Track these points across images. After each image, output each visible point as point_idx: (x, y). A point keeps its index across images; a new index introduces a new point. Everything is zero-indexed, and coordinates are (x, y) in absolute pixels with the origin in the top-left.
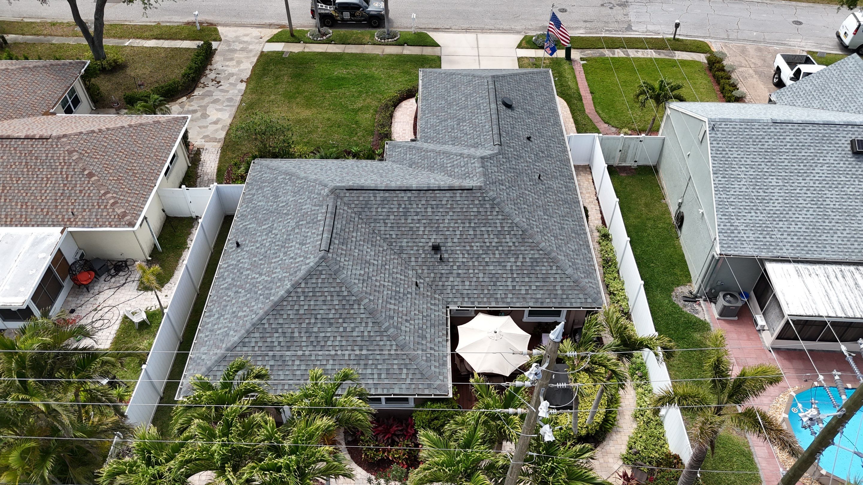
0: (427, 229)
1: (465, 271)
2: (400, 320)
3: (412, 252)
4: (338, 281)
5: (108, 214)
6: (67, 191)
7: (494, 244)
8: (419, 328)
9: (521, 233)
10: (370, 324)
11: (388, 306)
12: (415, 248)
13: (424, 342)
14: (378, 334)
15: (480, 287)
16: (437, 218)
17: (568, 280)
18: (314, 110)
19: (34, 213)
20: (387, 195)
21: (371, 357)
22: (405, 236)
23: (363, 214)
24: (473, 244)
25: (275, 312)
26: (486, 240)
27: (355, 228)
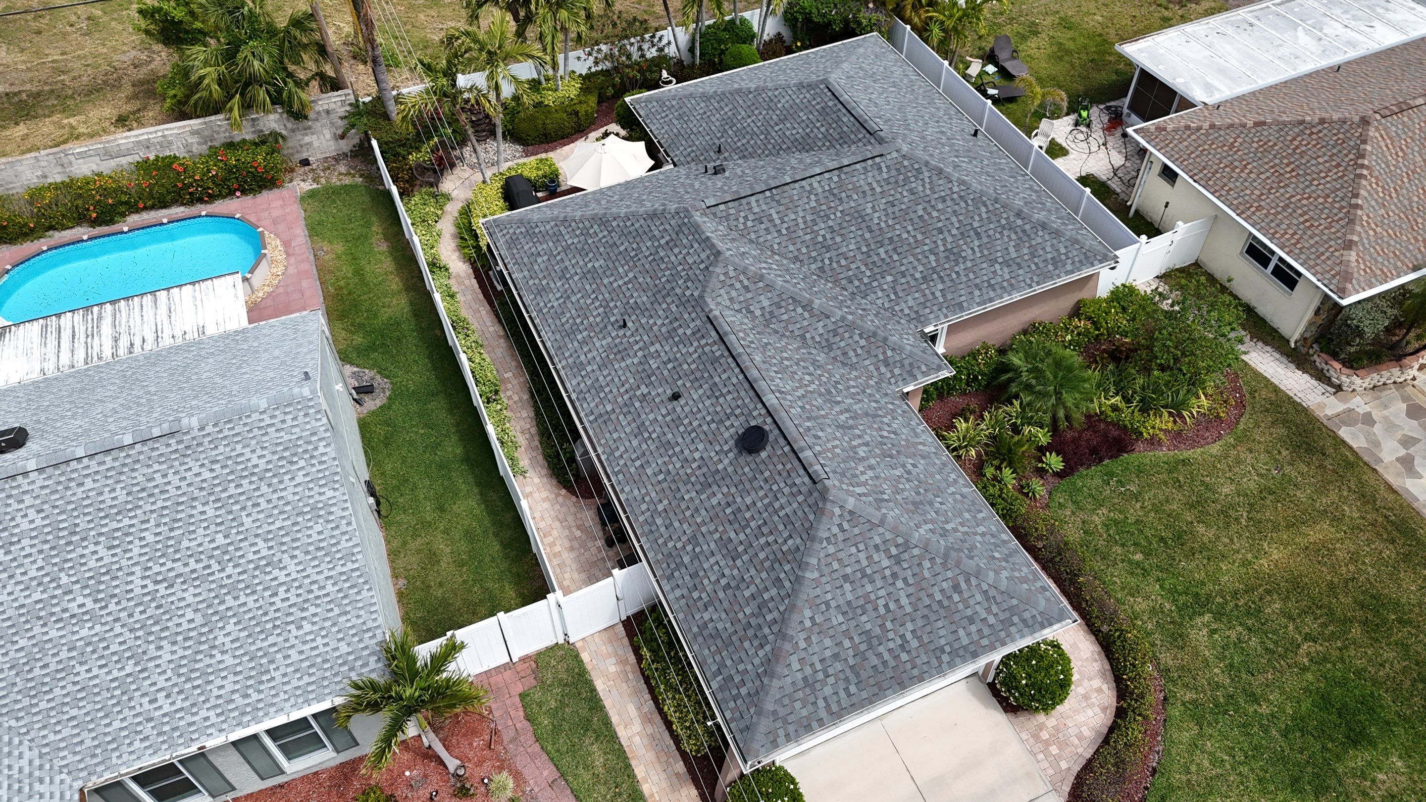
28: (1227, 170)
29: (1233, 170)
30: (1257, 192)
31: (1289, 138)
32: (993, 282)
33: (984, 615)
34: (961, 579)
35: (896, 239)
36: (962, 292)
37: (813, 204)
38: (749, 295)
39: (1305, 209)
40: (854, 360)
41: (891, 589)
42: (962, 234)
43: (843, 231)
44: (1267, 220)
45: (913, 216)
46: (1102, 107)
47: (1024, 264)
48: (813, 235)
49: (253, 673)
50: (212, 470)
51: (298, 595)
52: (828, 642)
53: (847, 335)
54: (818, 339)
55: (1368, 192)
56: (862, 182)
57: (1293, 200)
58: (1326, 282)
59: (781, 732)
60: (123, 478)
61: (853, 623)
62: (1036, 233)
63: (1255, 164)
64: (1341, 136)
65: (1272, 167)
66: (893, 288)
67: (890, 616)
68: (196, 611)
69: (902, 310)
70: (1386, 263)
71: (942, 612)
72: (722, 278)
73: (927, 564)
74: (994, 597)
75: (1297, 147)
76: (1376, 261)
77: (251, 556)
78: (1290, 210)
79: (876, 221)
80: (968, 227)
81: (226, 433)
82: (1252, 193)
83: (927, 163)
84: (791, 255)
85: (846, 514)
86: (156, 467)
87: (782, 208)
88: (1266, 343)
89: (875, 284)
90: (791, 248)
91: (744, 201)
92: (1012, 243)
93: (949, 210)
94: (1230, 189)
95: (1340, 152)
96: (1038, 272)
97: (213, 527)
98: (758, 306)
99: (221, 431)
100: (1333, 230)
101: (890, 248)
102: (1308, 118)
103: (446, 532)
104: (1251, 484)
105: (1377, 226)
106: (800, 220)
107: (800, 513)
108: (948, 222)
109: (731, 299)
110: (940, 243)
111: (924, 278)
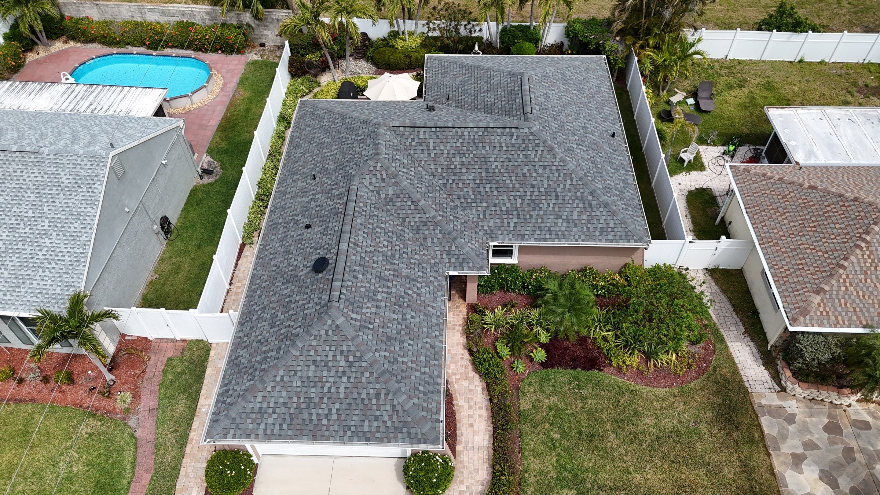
28: (772, 212)
29: (775, 213)
30: (781, 233)
31: (826, 204)
32: (552, 229)
33: (386, 419)
34: (383, 392)
35: (501, 182)
36: (528, 229)
37: (459, 144)
38: (383, 184)
39: (806, 256)
40: (429, 244)
41: (338, 380)
42: (546, 193)
43: (469, 167)
44: (776, 254)
45: (519, 171)
46: (752, 147)
47: (579, 225)
48: (449, 163)
49: (13, 285)
50: (43, 177)
51: (51, 255)
52: (284, 394)
53: (432, 228)
54: (412, 224)
55: (858, 260)
56: (496, 141)
57: (801, 247)
58: (787, 310)
59: (232, 432)
60: (4, 166)
61: (305, 389)
62: (598, 208)
63: (792, 214)
64: (862, 214)
65: (802, 220)
66: (484, 211)
67: (329, 395)
68: (4, 244)
69: (483, 226)
70: (843, 314)
71: (361, 407)
72: (372, 168)
73: (367, 374)
74: (398, 411)
75: (827, 212)
76: (836, 309)
77: (39, 227)
78: (795, 253)
79: (493, 167)
80: (553, 190)
81: (58, 161)
82: (778, 233)
83: (545, 142)
84: (430, 170)
85: (334, 326)
86: (20, 166)
87: (438, 141)
88: (752, 340)
89: (474, 205)
90: (432, 166)
91: (417, 129)
92: (578, 209)
93: (546, 175)
94: (766, 225)
95: (855, 224)
96: (587, 233)
97: (30, 205)
98: (385, 192)
99: (56, 159)
100: (815, 277)
101: (494, 186)
102: (848, 195)
103: (193, 259)
104: (668, 424)
105: (851, 285)
106: (446, 152)
107: (312, 315)
108: (540, 182)
109: (371, 183)
110: (529, 193)
111: (507, 212)
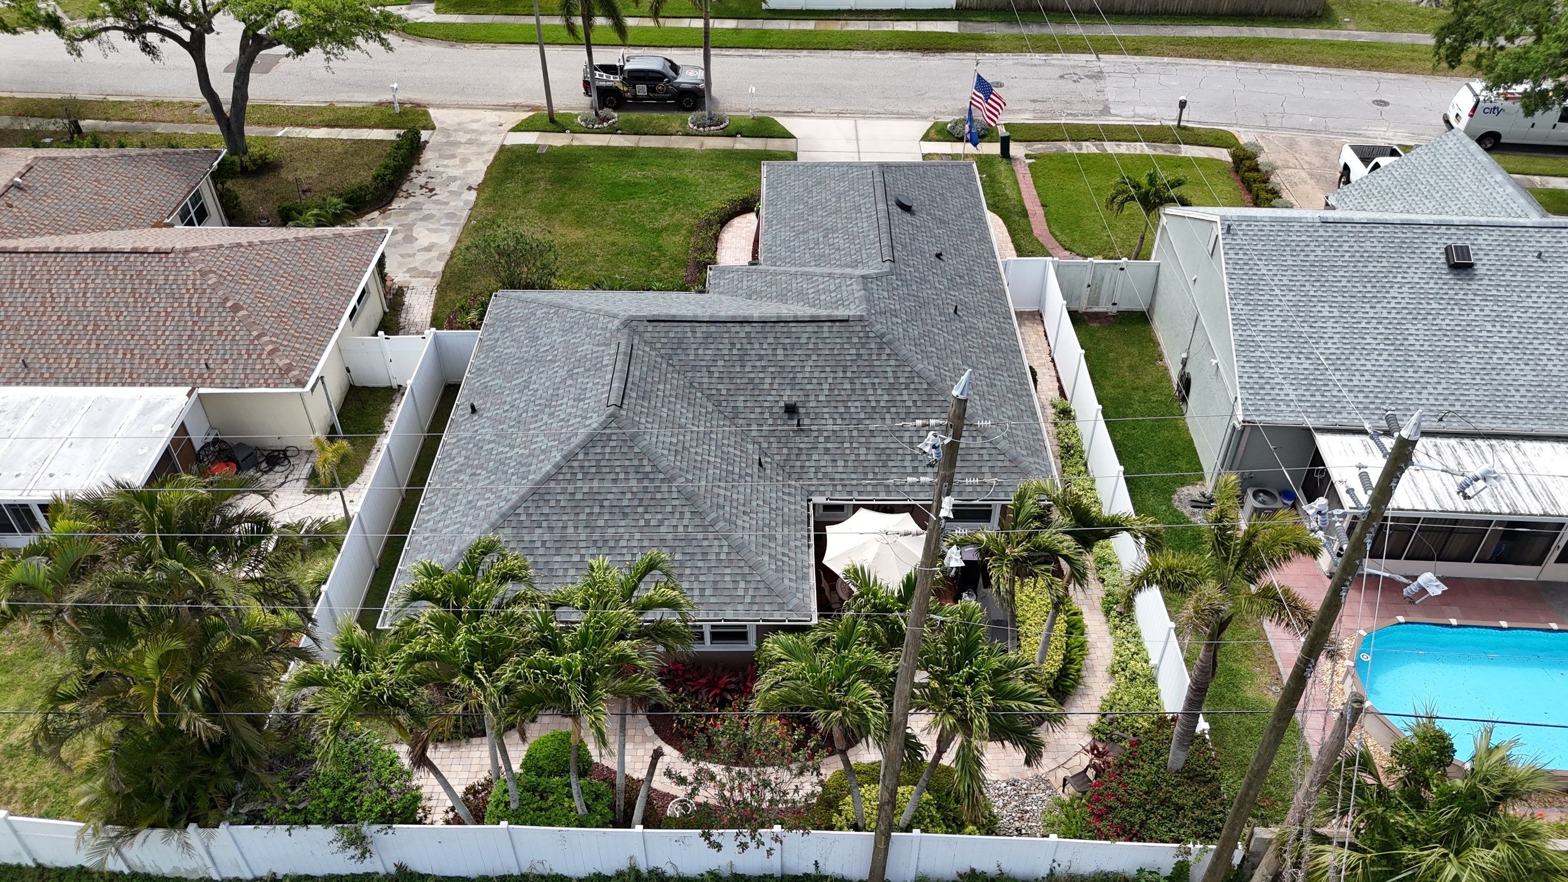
0: (777, 381)
1: (837, 445)
2: (734, 511)
3: (752, 416)
4: (637, 450)
5: (264, 367)
6: (198, 333)
7: (882, 404)
8: (764, 525)
9: (925, 386)
10: (688, 515)
11: (716, 490)
12: (758, 410)
13: (773, 545)
14: (700, 529)
15: (860, 469)
16: (793, 364)
17: (1002, 457)
18: (590, 231)
19: (144, 366)
20: (713, 329)
21: (689, 564)
22: (742, 392)
23: (675, 358)
24: (849, 404)
25: (536, 497)
26: (871, 398)
27: (663, 378)
44: (347, 278)
